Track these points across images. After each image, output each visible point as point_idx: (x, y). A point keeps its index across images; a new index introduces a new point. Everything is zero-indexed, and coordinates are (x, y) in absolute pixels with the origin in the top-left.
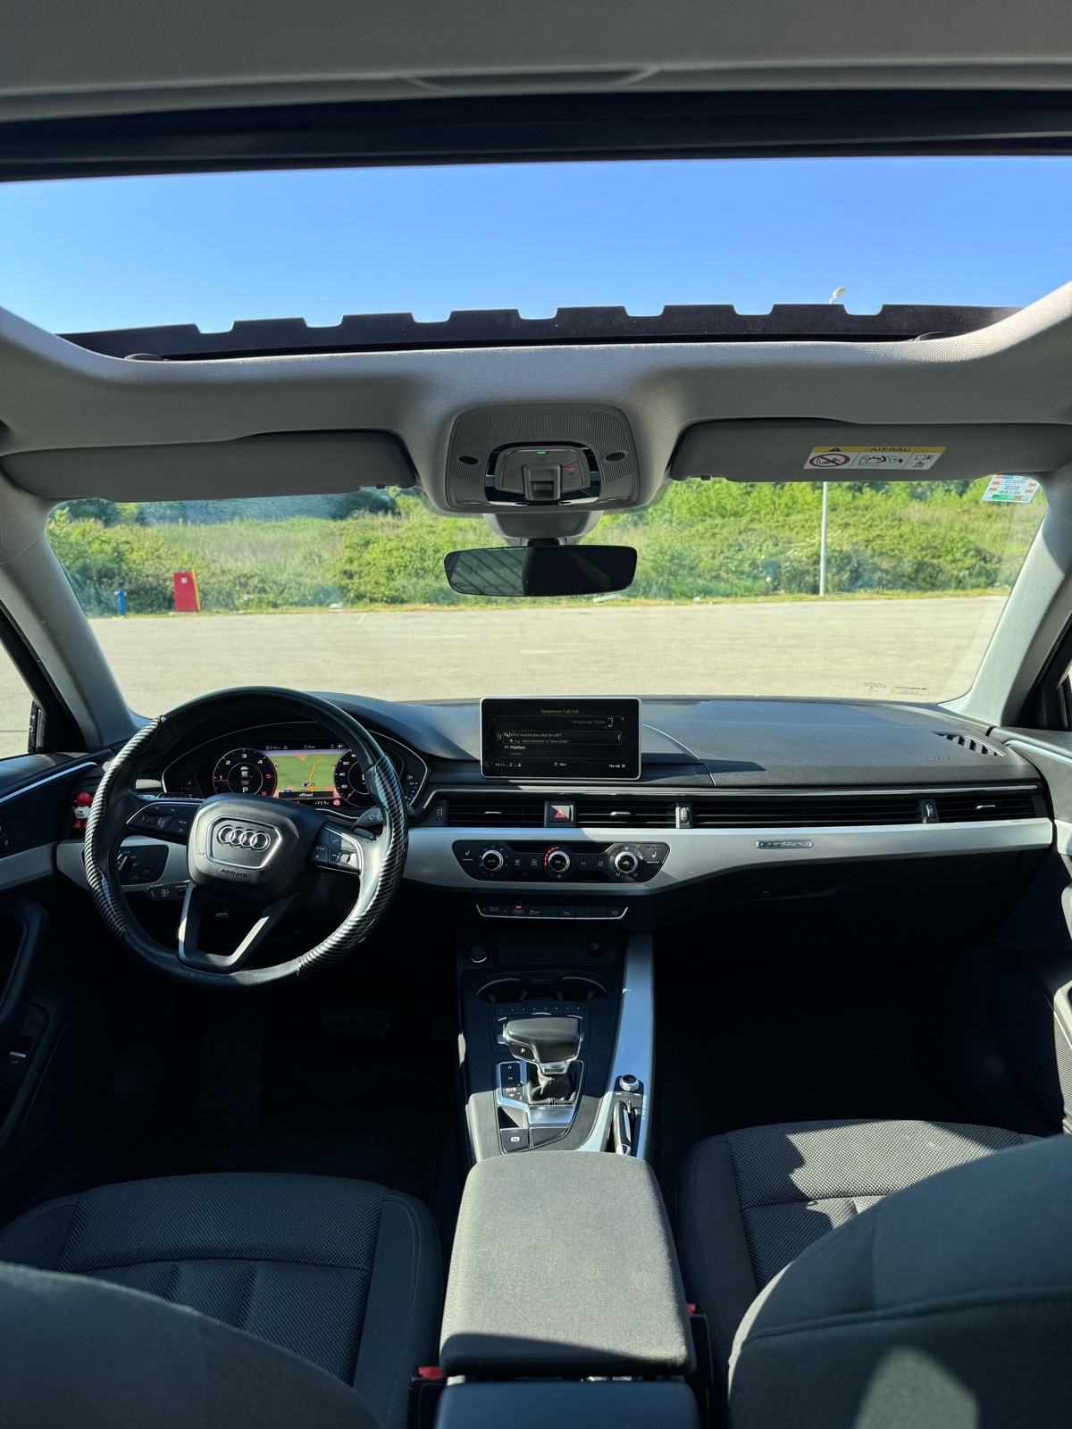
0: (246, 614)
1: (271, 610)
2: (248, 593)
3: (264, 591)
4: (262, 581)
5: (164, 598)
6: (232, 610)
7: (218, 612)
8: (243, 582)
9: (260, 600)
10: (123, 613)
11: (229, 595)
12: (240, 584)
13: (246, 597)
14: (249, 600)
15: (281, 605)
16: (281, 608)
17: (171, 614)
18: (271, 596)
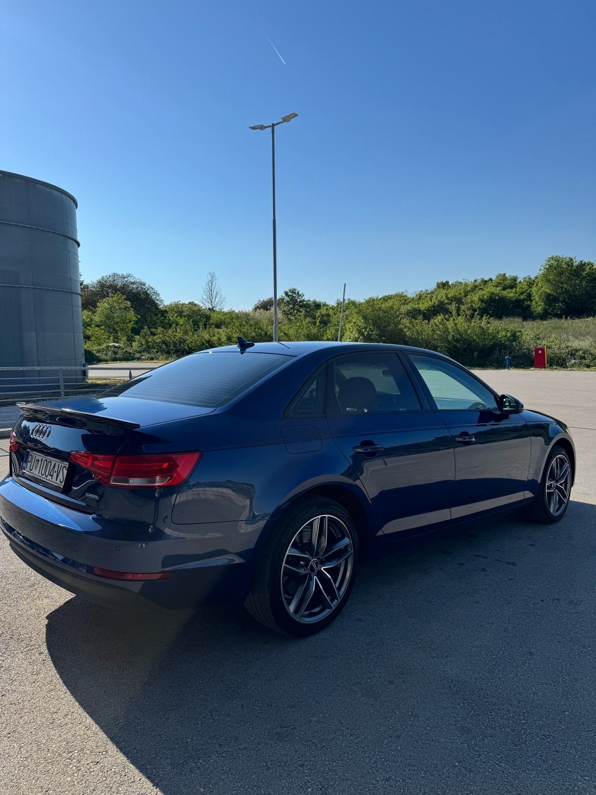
0: (571, 370)
1: (586, 369)
2: (575, 359)
3: (584, 358)
4: (584, 353)
5: (530, 360)
6: (564, 368)
7: (556, 369)
8: (573, 353)
9: (581, 363)
10: (508, 368)
11: (564, 360)
12: (572, 353)
13: (573, 361)
14: (575, 363)
15: (592, 366)
16: (591, 368)
17: (532, 369)
18: (587, 362)
